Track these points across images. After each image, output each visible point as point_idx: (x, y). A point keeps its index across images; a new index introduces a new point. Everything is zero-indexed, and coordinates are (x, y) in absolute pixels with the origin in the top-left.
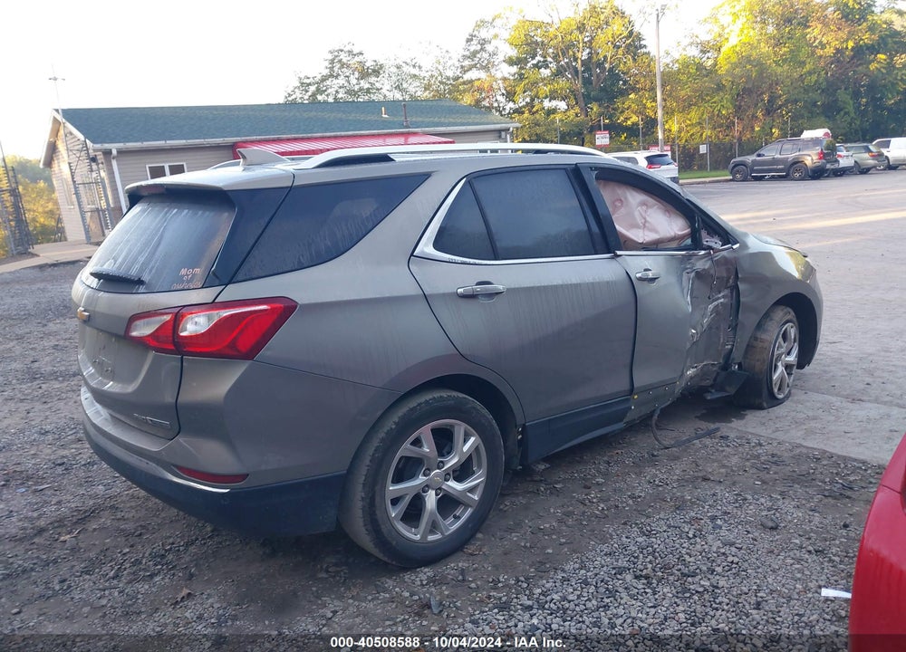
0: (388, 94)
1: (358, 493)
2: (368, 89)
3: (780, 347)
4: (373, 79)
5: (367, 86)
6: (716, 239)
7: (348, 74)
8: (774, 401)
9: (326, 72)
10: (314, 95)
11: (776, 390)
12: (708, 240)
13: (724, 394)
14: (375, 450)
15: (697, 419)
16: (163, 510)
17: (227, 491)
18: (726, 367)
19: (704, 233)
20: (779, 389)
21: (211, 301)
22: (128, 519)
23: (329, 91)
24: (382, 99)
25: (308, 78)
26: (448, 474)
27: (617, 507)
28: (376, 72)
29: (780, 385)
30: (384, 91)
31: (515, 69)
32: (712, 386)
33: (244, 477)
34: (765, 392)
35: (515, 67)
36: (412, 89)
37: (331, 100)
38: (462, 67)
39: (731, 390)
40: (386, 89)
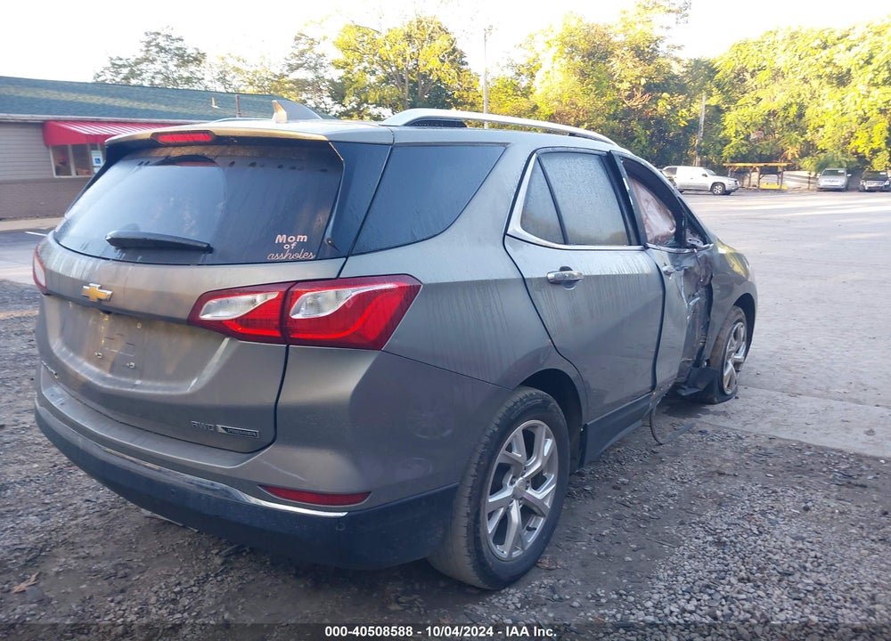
0: (209, 84)
1: (464, 507)
2: (189, 78)
3: (732, 345)
4: (192, 68)
5: (186, 75)
6: (697, 238)
7: (166, 60)
8: (724, 397)
9: (141, 55)
10: (126, 78)
11: (726, 386)
12: (691, 239)
13: (697, 391)
14: (481, 457)
15: (665, 415)
16: (137, 541)
17: (345, 514)
18: (697, 364)
19: (688, 232)
20: (728, 386)
21: (335, 276)
22: (97, 556)
23: (144, 76)
24: (203, 89)
25: (121, 59)
26: (528, 482)
27: (661, 507)
28: (198, 59)
29: (730, 381)
30: (206, 82)
31: (341, 73)
32: (685, 383)
33: (364, 495)
34: (717, 389)
35: (342, 70)
36: (235, 83)
37: (146, 84)
38: (289, 65)
39: (702, 386)
40: (208, 78)
